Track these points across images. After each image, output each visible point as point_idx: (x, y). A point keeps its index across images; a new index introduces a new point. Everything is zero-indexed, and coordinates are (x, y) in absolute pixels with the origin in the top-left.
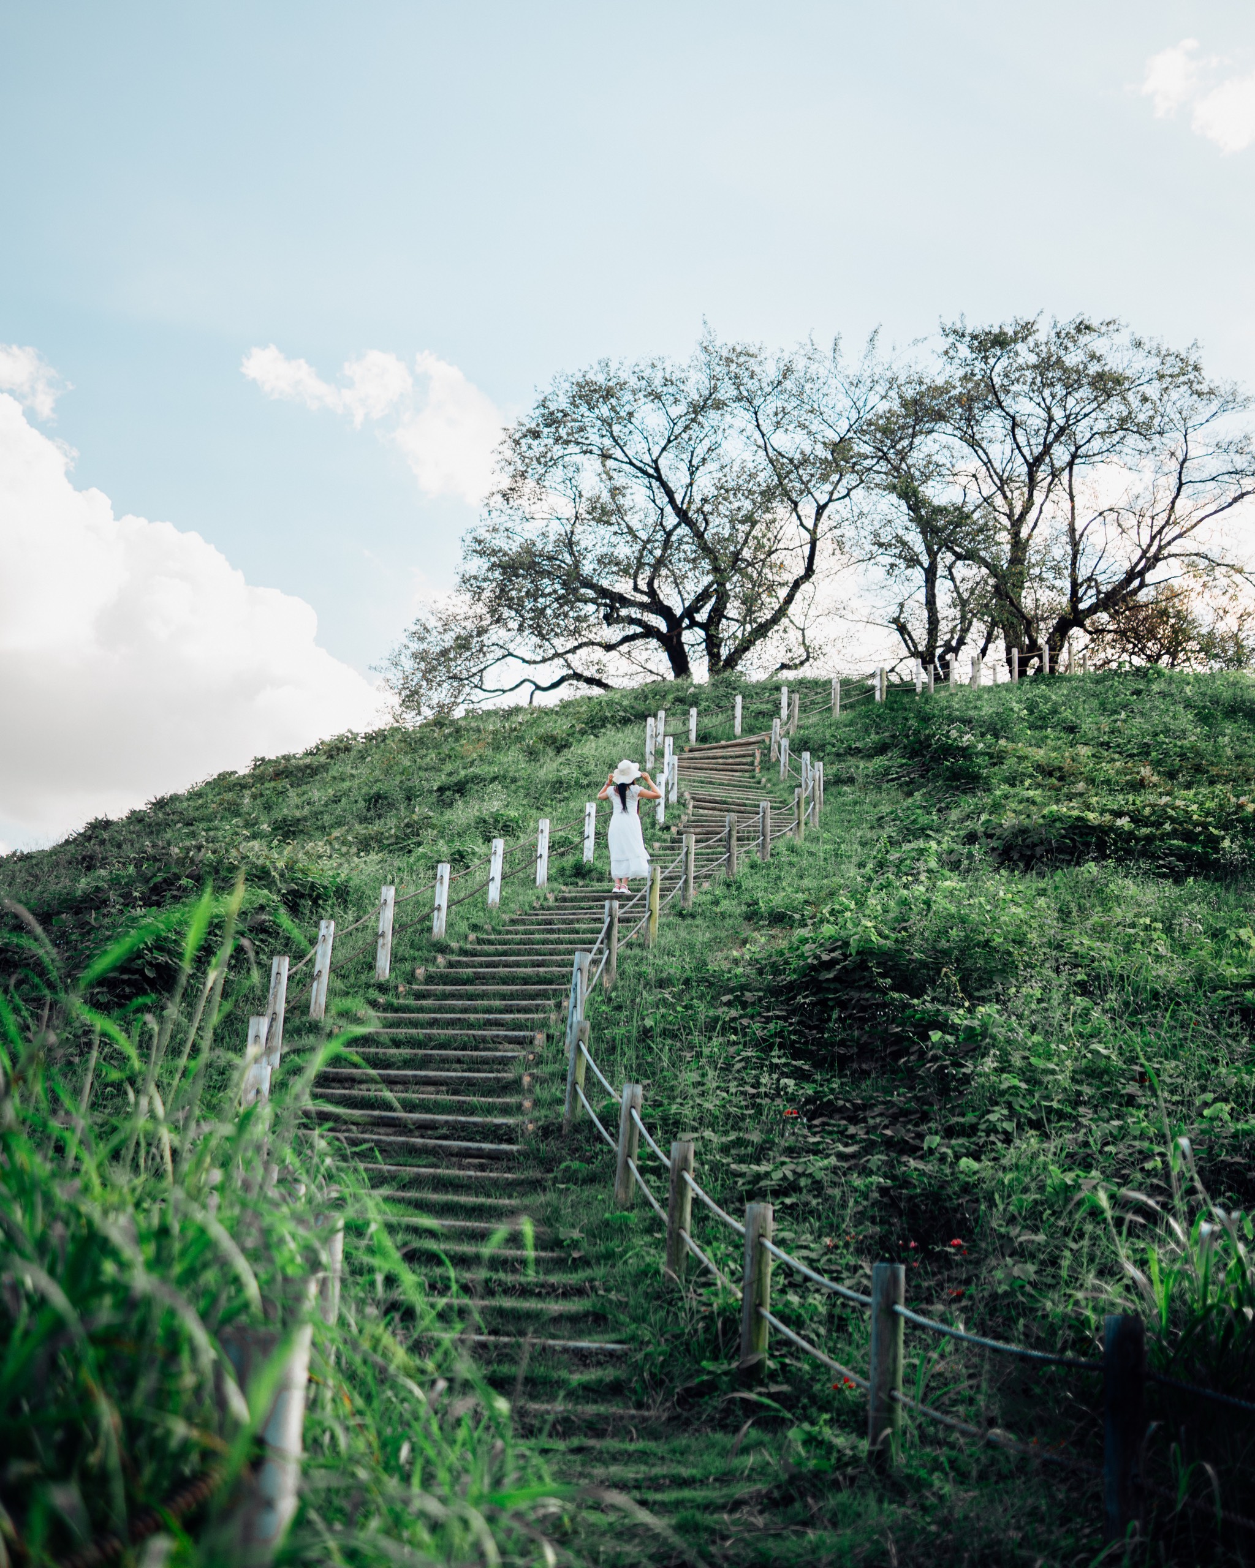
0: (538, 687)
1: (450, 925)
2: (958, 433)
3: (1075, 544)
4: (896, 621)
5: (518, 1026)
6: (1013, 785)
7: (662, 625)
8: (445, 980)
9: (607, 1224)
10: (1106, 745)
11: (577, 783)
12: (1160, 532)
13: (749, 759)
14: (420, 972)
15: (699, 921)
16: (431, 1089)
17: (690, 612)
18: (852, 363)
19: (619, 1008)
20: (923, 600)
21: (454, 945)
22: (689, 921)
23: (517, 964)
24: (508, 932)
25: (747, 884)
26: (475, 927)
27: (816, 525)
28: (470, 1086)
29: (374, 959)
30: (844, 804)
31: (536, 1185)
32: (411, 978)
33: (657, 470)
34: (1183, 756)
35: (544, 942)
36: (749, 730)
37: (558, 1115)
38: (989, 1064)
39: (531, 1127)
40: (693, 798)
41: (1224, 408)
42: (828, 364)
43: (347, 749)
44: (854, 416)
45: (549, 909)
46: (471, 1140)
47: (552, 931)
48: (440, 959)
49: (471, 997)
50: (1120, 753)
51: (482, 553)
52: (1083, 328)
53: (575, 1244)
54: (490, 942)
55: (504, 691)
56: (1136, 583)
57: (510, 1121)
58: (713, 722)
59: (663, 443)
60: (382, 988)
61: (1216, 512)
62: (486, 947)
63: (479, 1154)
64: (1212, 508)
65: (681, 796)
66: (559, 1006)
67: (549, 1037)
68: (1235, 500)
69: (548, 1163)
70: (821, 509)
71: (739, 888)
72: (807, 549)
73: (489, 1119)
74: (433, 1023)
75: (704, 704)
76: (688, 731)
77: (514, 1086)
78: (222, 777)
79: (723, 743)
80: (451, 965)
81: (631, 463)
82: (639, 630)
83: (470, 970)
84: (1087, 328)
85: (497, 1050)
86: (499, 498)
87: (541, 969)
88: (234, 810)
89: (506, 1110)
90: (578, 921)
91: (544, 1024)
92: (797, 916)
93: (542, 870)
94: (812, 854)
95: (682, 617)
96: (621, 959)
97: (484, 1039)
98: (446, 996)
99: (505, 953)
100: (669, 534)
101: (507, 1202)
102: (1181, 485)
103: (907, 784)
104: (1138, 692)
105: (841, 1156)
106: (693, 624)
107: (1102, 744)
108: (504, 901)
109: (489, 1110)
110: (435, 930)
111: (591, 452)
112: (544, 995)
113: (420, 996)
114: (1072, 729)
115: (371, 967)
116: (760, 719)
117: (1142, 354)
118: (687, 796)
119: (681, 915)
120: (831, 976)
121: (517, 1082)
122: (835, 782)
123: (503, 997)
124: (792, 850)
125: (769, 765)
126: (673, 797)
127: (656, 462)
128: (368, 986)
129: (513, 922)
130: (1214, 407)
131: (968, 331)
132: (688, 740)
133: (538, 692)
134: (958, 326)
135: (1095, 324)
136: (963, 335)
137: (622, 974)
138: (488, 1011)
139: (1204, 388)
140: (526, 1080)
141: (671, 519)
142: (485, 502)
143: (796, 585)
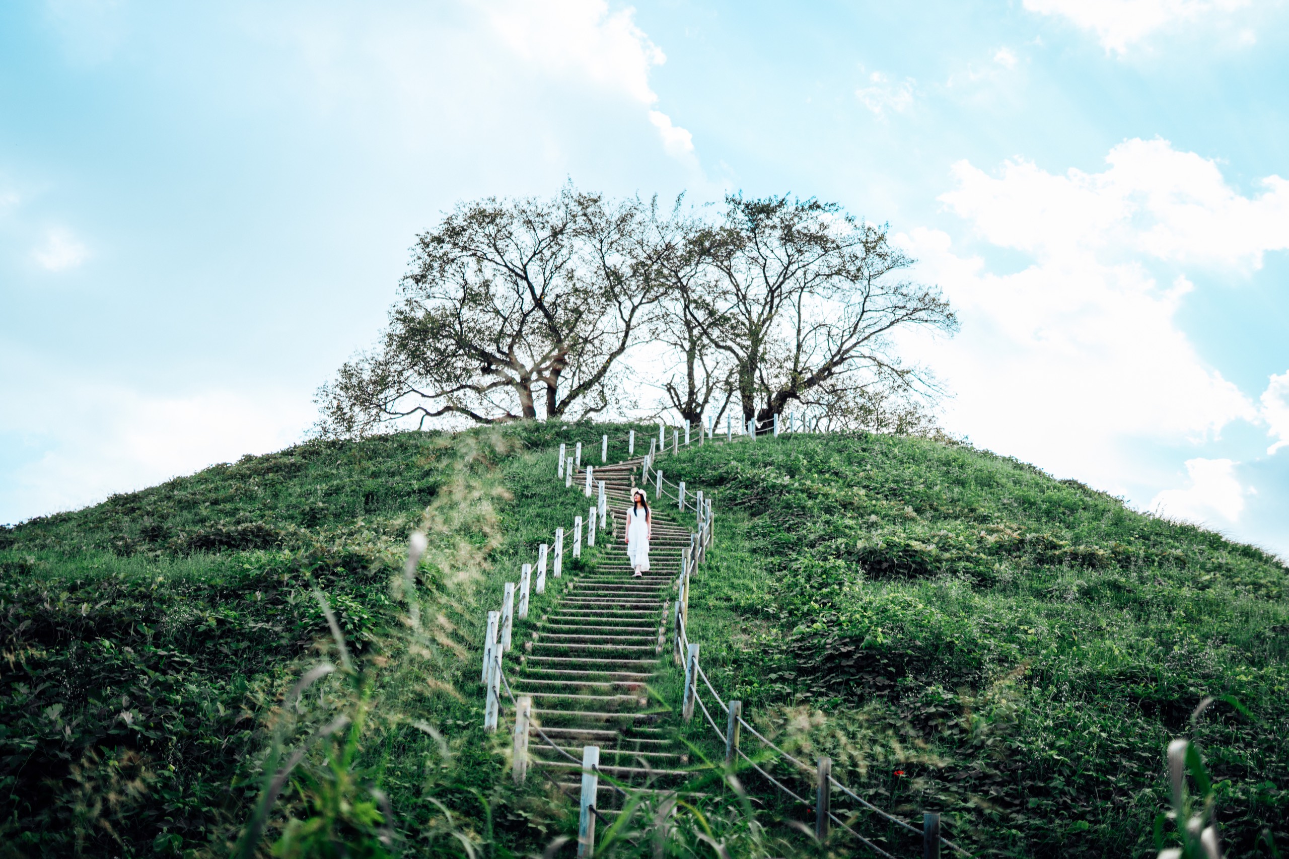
0: (428, 413)
3: (799, 344)
4: (668, 385)
7: (517, 376)
13: (627, 482)
17: (537, 370)
18: (664, 214)
20: (686, 373)
27: (630, 320)
33: (525, 273)
41: (892, 266)
48: (535, 635)
51: (404, 321)
52: (815, 206)
55: (403, 415)
56: (827, 373)
59: (530, 254)
61: (880, 330)
64: (877, 328)
68: (892, 323)
70: (634, 309)
72: (623, 334)
81: (506, 266)
82: (502, 379)
84: (818, 207)
86: (411, 282)
95: (532, 372)
100: (526, 315)
102: (863, 311)
106: (540, 378)
111: (477, 255)
127: (525, 267)
130: (887, 264)
131: (744, 201)
133: (427, 418)
134: (737, 198)
135: (821, 203)
136: (740, 203)
141: (529, 305)
142: (401, 282)
143: (613, 356)
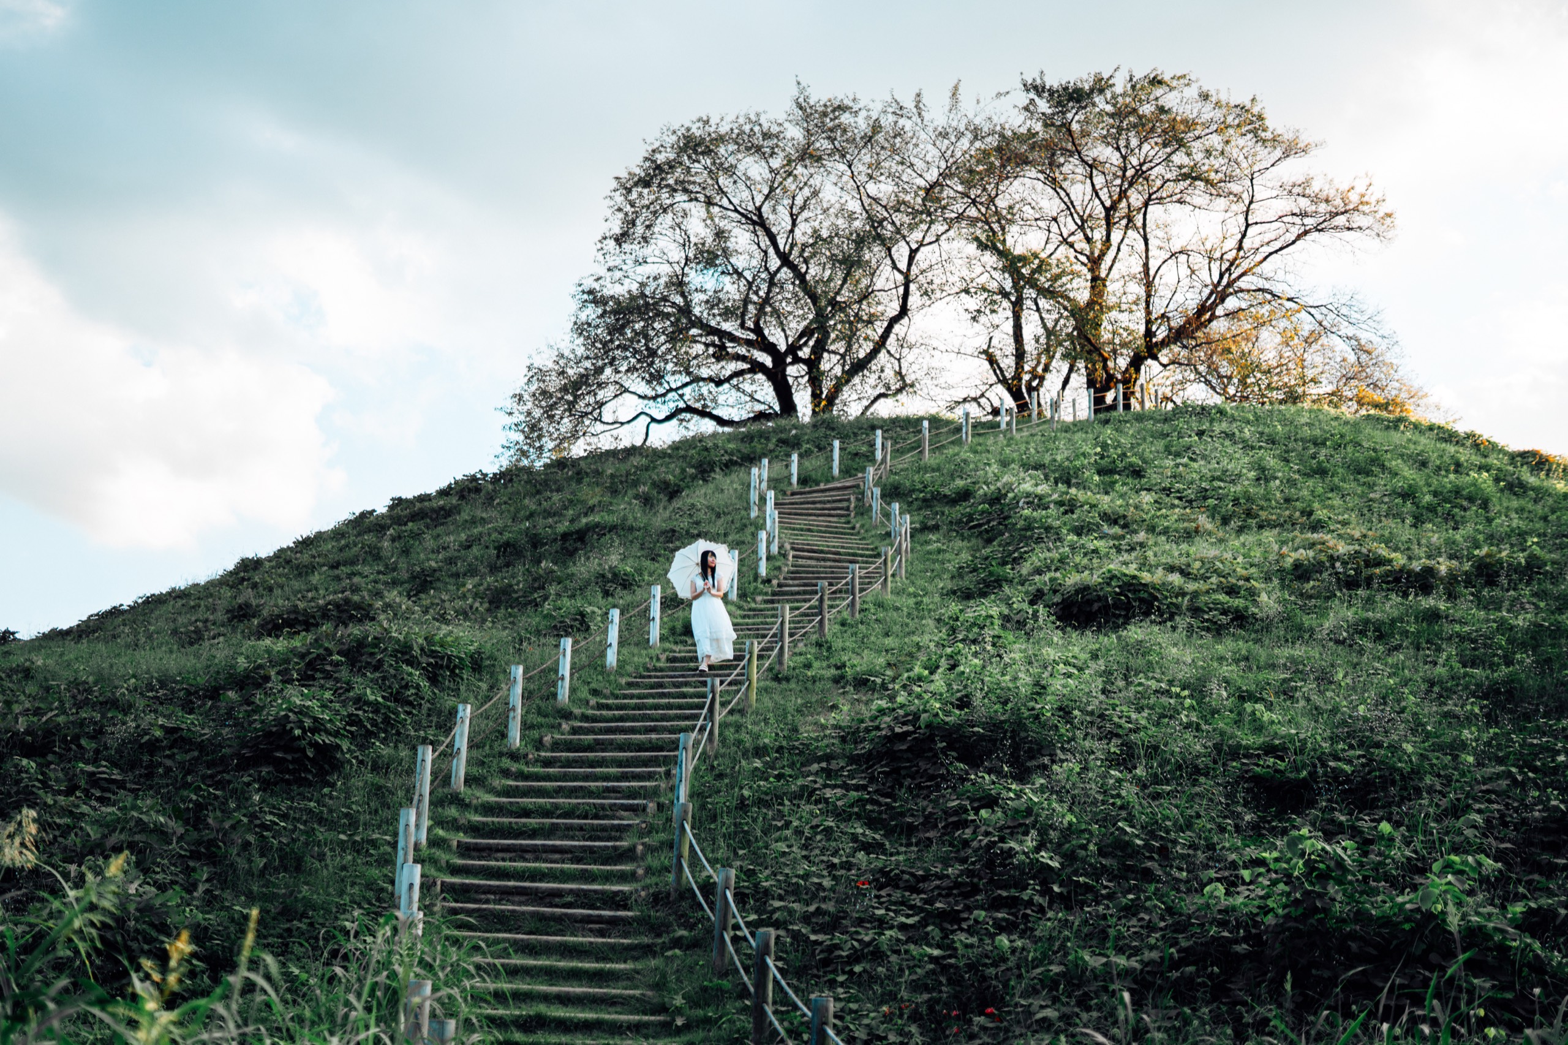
0: (653, 420)
1: (573, 690)
2: (1041, 176)
3: (1149, 285)
4: (985, 352)
5: (633, 794)
6: (1079, 535)
7: (767, 360)
8: (569, 747)
9: (705, 989)
10: (1167, 491)
11: (687, 532)
12: (1228, 269)
13: (845, 504)
14: (547, 739)
15: (793, 685)
16: (557, 856)
17: (793, 349)
18: (937, 116)
19: (720, 776)
20: (1011, 332)
21: (577, 711)
22: (784, 685)
23: (633, 731)
24: (625, 697)
25: (838, 644)
26: (595, 692)
27: (909, 269)
28: (593, 855)
29: (506, 727)
30: (929, 553)
31: (648, 951)
32: (539, 745)
33: (760, 216)
34: (1236, 501)
35: (656, 707)
36: (846, 472)
37: (667, 884)
38: (1030, 842)
39: (643, 894)
40: (793, 549)
41: (1286, 155)
42: (915, 118)
43: (478, 490)
44: (943, 165)
45: (661, 670)
46: (592, 907)
47: (663, 695)
48: (565, 726)
49: (592, 764)
50: (1180, 499)
51: (595, 302)
52: (1156, 82)
53: (679, 1011)
54: (608, 707)
55: (622, 424)
56: (1208, 316)
57: (625, 888)
58: (814, 463)
59: (766, 192)
60: (514, 756)
61: (1281, 249)
62: (604, 712)
63: (599, 920)
64: (1277, 245)
65: (781, 547)
66: (668, 774)
67: (660, 807)
68: (1299, 237)
69: (657, 929)
70: (913, 253)
71: (830, 648)
72: (901, 290)
73: (607, 887)
74: (558, 792)
75: (805, 446)
76: (791, 475)
77: (628, 855)
78: (363, 515)
79: (822, 486)
80: (575, 731)
81: (736, 211)
82: (746, 366)
83: (591, 737)
84: (1160, 82)
85: (613, 818)
86: (611, 243)
87: (654, 736)
88: (375, 554)
89: (623, 877)
90: (686, 684)
91: (655, 793)
92: (879, 681)
93: (655, 632)
94: (897, 609)
95: (786, 353)
96: (724, 725)
97: (603, 807)
98: (569, 763)
99: (621, 719)
100: (772, 276)
101: (622, 966)
102: (1248, 226)
103: (987, 531)
104: (1200, 434)
105: (903, 927)
106: (797, 360)
107: (1164, 489)
108: (622, 663)
109: (607, 877)
110: (560, 697)
111: (696, 199)
112: (655, 762)
113: (547, 763)
114: (1137, 473)
115: (504, 735)
116: (856, 461)
117: (1209, 106)
118: (788, 546)
119: (777, 679)
120: (904, 747)
121: (632, 849)
122: (921, 530)
123: (620, 763)
124: (880, 605)
125: (864, 510)
126: (775, 549)
127: (759, 209)
128: (501, 754)
129: (630, 685)
130: (1278, 153)
131: (1048, 87)
132: (790, 484)
133: (653, 425)
134: (1038, 83)
135: (1167, 77)
136: (1043, 91)
137: (723, 740)
138: (607, 778)
139: (1268, 135)
140: (640, 848)
141: (774, 262)
142: (599, 246)
143: (894, 321)
